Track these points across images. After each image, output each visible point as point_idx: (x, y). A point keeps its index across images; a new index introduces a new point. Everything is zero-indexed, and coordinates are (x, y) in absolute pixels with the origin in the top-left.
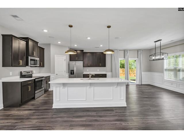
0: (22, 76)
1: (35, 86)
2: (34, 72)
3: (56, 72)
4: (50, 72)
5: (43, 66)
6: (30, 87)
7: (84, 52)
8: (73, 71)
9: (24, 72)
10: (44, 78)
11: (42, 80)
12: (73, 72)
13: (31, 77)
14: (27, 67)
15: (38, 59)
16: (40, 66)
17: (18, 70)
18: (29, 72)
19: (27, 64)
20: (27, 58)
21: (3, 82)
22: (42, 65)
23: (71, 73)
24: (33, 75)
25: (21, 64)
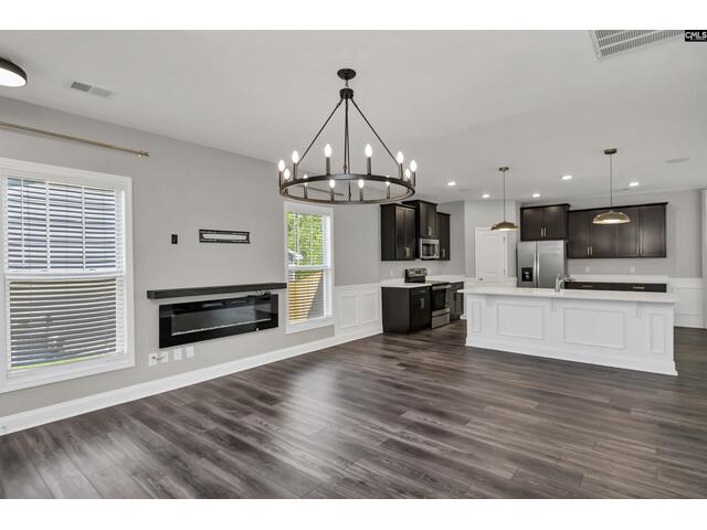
0: (408, 279)
1: (432, 300)
2: (429, 271)
3: (479, 274)
4: (463, 272)
5: (448, 258)
6: (422, 300)
7: (571, 209)
8: (530, 270)
9: (412, 270)
10: (449, 286)
11: (445, 290)
12: (531, 275)
13: (424, 282)
14: (417, 260)
15: (436, 242)
16: (441, 259)
17: (402, 266)
18: (420, 272)
19: (416, 255)
20: (417, 242)
21: (383, 288)
22: (445, 256)
23: (524, 275)
24: (427, 278)
25: (408, 255)
